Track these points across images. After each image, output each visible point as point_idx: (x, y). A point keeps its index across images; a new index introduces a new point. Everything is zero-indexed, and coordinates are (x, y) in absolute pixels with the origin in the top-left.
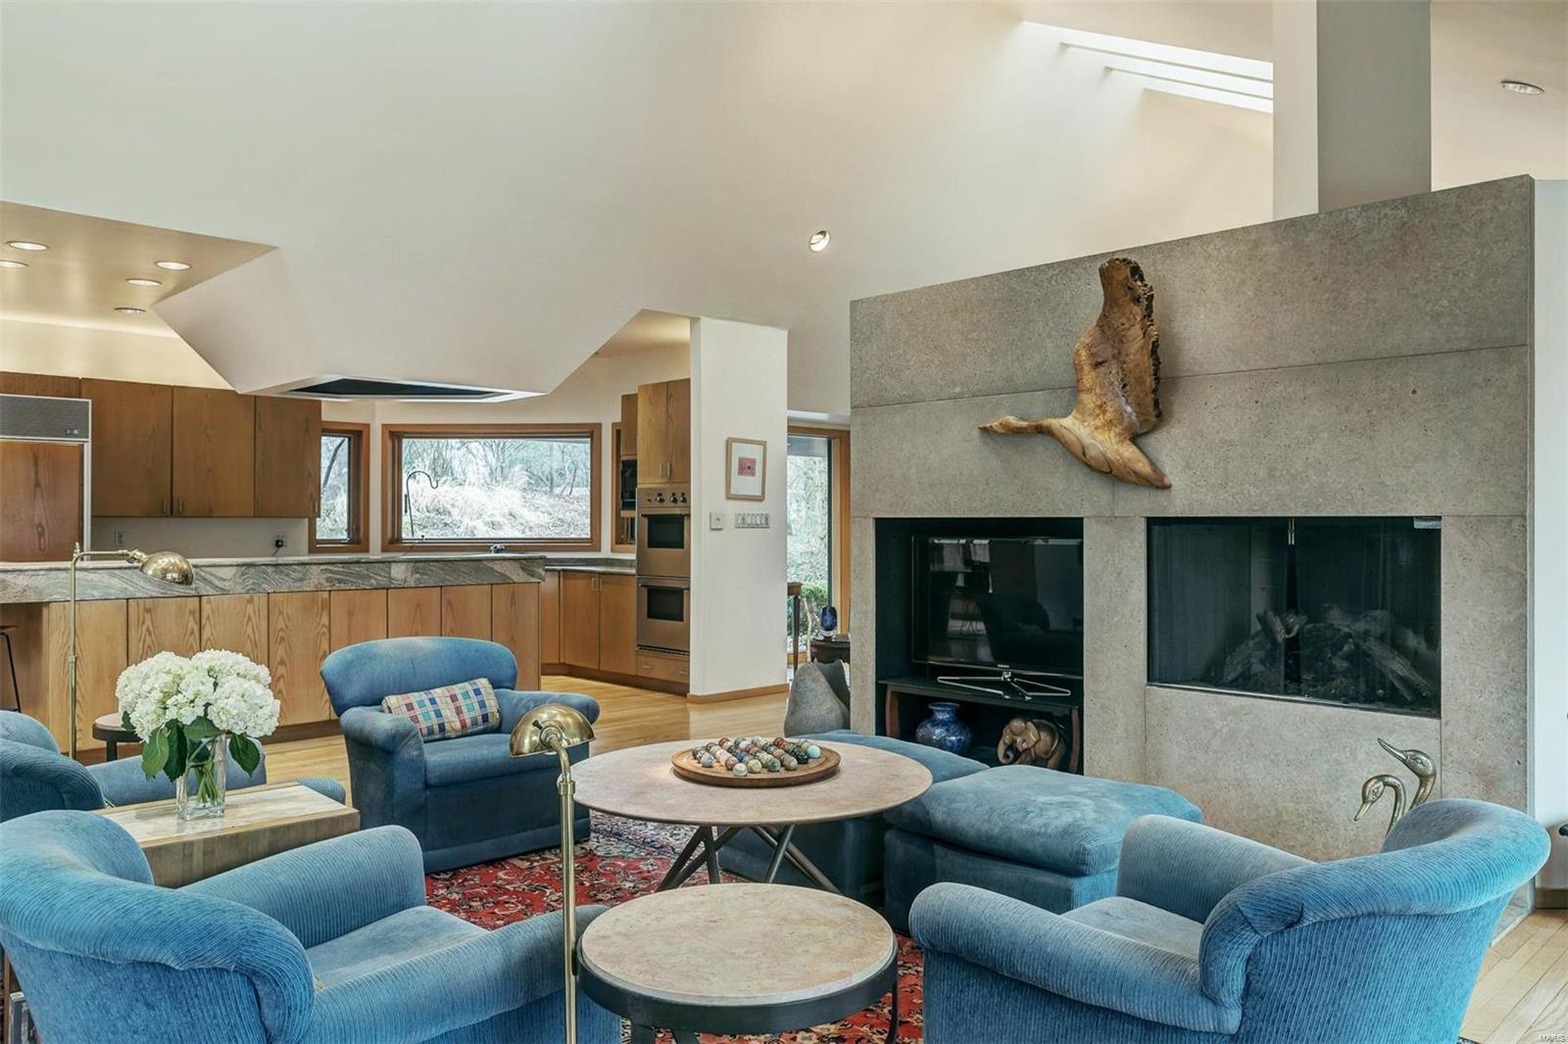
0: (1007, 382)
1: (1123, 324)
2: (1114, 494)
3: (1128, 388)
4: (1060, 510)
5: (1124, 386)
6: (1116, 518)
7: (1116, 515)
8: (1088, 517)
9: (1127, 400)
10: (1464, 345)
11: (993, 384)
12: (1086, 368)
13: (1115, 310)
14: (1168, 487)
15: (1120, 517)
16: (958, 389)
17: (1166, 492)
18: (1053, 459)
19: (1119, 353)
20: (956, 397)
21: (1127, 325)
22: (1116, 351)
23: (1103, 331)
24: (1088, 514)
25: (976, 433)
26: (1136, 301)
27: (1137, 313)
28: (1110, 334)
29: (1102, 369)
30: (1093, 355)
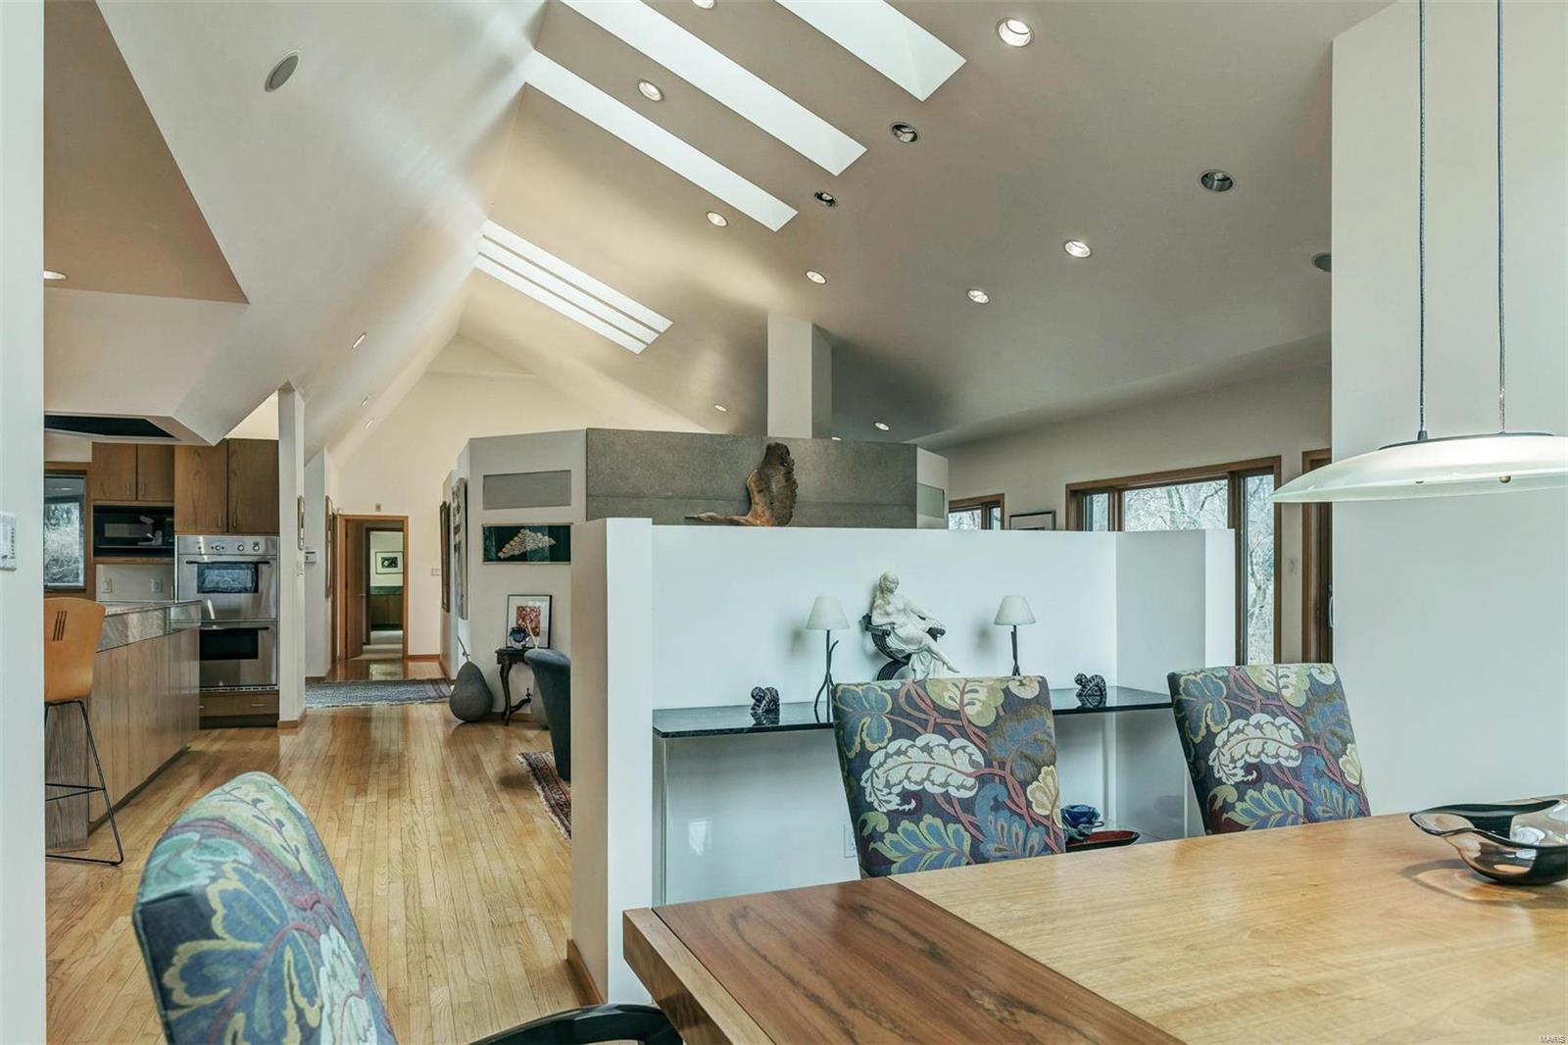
0: (702, 493)
1: (771, 474)
3: (772, 505)
10: (899, 503)
11: (693, 493)
12: (756, 493)
13: (768, 466)
19: (767, 487)
20: (668, 498)
21: (773, 475)
22: (765, 486)
23: (760, 475)
26: (782, 464)
27: (782, 470)
28: (763, 478)
29: (762, 494)
30: (757, 486)
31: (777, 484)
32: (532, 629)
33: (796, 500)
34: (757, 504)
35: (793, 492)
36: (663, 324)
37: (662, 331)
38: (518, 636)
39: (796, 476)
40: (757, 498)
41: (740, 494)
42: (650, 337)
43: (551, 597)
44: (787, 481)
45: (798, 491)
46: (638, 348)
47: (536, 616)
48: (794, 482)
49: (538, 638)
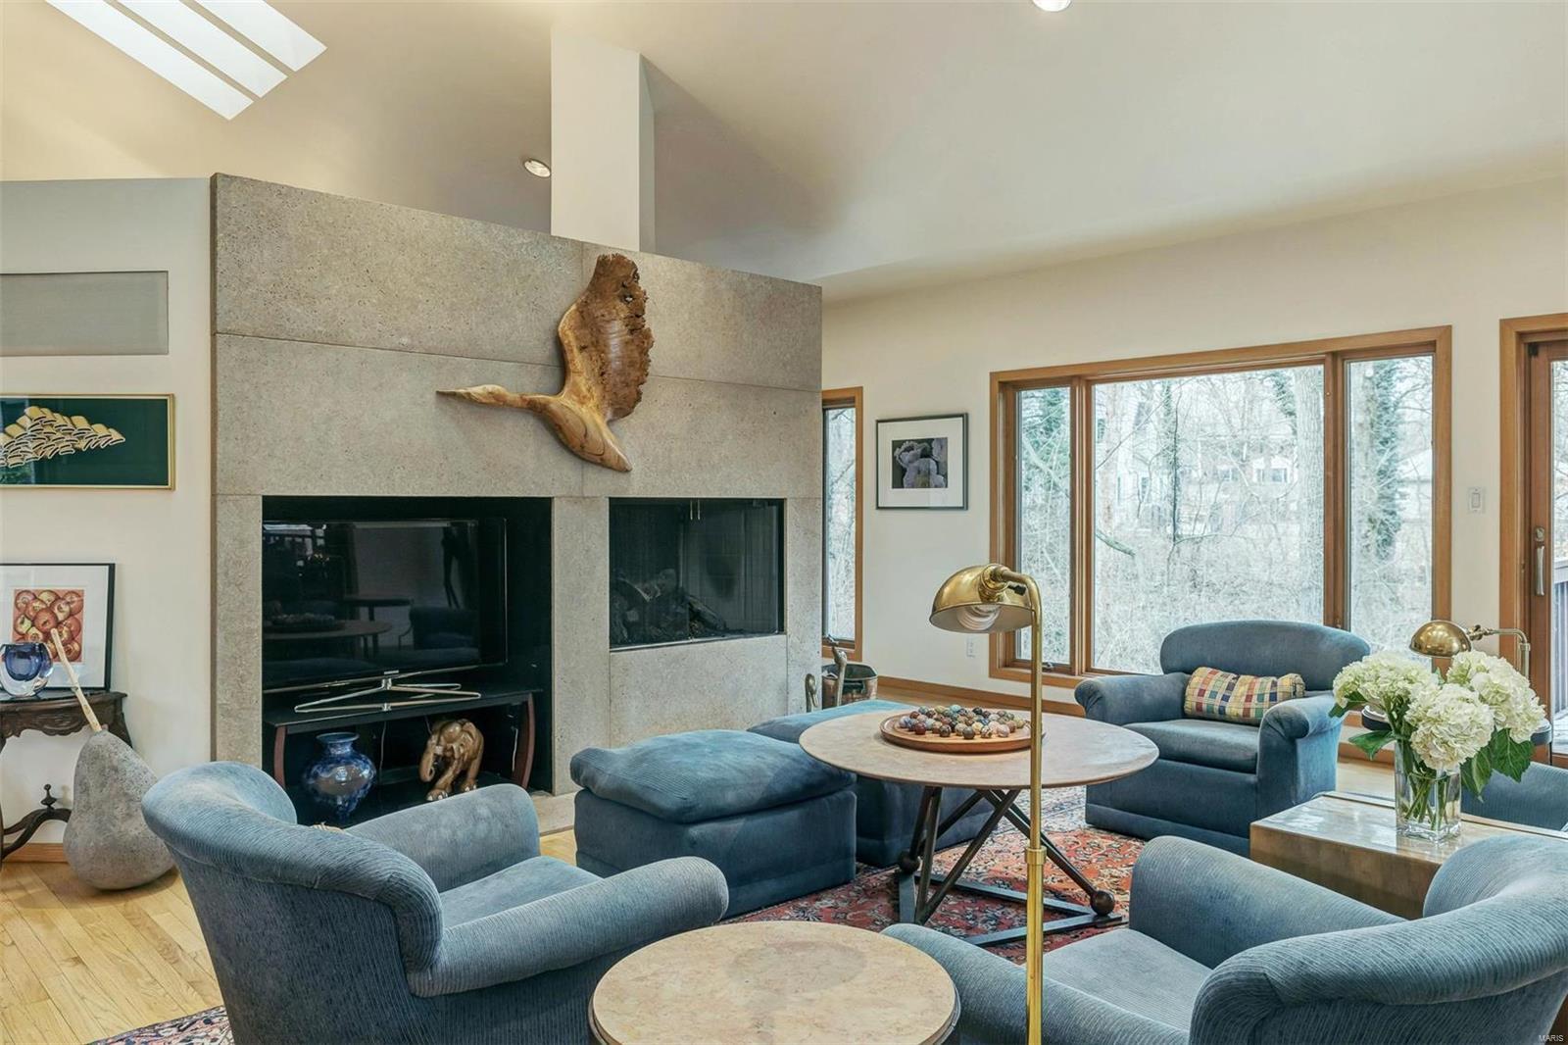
0: (470, 345)
1: (603, 316)
2: (583, 475)
3: (606, 376)
4: (531, 490)
5: (602, 374)
6: (584, 498)
7: (586, 495)
8: (560, 497)
9: (605, 388)
10: (796, 386)
11: (453, 344)
12: (575, 350)
13: (598, 300)
14: (627, 471)
15: (588, 497)
16: (405, 340)
17: (627, 475)
18: (523, 436)
19: (597, 342)
20: (401, 349)
21: (607, 317)
22: (594, 339)
23: (583, 317)
24: (558, 494)
25: (431, 397)
26: (623, 298)
27: (623, 309)
28: (589, 321)
29: (585, 354)
30: (577, 338)
31: (616, 335)
32: (64, 644)
33: (650, 370)
34: (580, 373)
35: (644, 352)
36: (300, 48)
37: (295, 68)
38: (22, 665)
39: (650, 322)
40: (578, 360)
41: (545, 351)
42: (264, 79)
43: (112, 567)
44: (632, 331)
45: (651, 353)
46: (229, 104)
47: (71, 614)
48: (647, 336)
49: (77, 665)
